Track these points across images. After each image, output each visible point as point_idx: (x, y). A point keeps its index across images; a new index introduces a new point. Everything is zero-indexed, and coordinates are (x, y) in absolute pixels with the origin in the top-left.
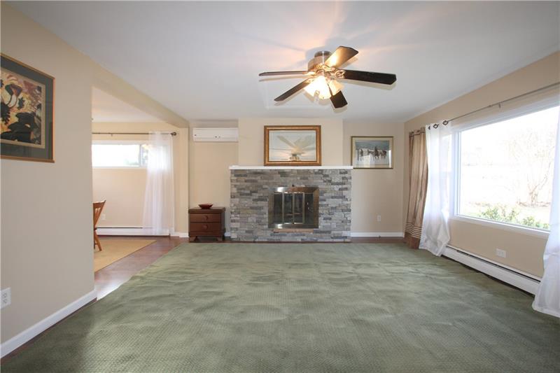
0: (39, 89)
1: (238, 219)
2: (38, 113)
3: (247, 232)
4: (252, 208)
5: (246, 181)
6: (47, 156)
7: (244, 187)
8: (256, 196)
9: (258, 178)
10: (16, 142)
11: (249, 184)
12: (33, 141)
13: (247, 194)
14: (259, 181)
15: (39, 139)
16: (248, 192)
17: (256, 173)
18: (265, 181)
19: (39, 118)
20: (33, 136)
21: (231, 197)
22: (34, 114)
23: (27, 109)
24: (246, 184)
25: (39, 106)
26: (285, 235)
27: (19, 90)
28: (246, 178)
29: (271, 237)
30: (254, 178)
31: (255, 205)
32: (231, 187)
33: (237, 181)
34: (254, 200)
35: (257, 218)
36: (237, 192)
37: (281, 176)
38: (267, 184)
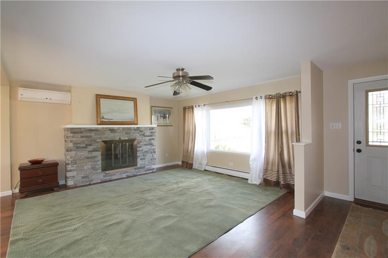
1: (75, 168)
3: (83, 177)
4: (87, 158)
5: (82, 137)
7: (80, 142)
8: (90, 148)
9: (93, 134)
11: (84, 139)
13: (84, 147)
14: (93, 137)
16: (84, 145)
17: (91, 130)
18: (99, 136)
21: (66, 151)
24: (82, 139)
26: (114, 175)
28: (82, 135)
29: (104, 178)
30: (89, 135)
31: (90, 155)
33: (73, 138)
34: (89, 151)
35: (91, 165)
36: (74, 146)
37: (111, 132)
38: (100, 138)
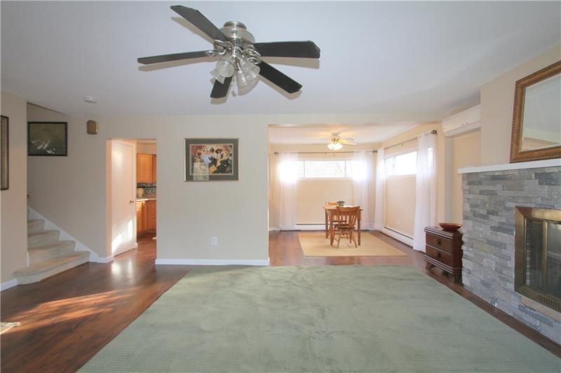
0: (231, 146)
1: (472, 255)
2: (230, 158)
3: (482, 282)
4: (490, 242)
5: (481, 193)
6: (235, 178)
7: (479, 202)
8: (495, 220)
9: (498, 187)
10: (220, 174)
11: (485, 198)
12: (228, 172)
13: (483, 216)
14: (499, 194)
15: (231, 170)
16: (484, 212)
17: (495, 178)
18: (511, 193)
19: (231, 161)
20: (227, 170)
21: (464, 219)
22: (228, 159)
23: (225, 158)
24: (482, 197)
25: (231, 155)
26: (550, 325)
27: (221, 150)
28: (482, 188)
29: (519, 313)
30: (491, 188)
31: (493, 238)
32: (464, 202)
33: (470, 193)
34: (492, 228)
35: (497, 263)
36: (471, 211)
37: (540, 184)
38: (513, 199)
